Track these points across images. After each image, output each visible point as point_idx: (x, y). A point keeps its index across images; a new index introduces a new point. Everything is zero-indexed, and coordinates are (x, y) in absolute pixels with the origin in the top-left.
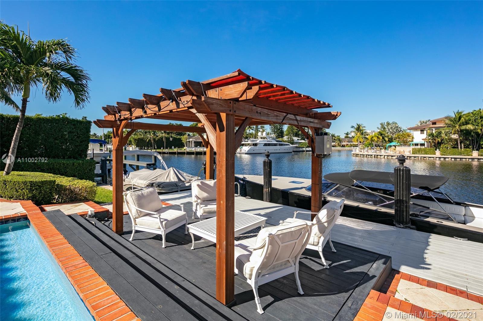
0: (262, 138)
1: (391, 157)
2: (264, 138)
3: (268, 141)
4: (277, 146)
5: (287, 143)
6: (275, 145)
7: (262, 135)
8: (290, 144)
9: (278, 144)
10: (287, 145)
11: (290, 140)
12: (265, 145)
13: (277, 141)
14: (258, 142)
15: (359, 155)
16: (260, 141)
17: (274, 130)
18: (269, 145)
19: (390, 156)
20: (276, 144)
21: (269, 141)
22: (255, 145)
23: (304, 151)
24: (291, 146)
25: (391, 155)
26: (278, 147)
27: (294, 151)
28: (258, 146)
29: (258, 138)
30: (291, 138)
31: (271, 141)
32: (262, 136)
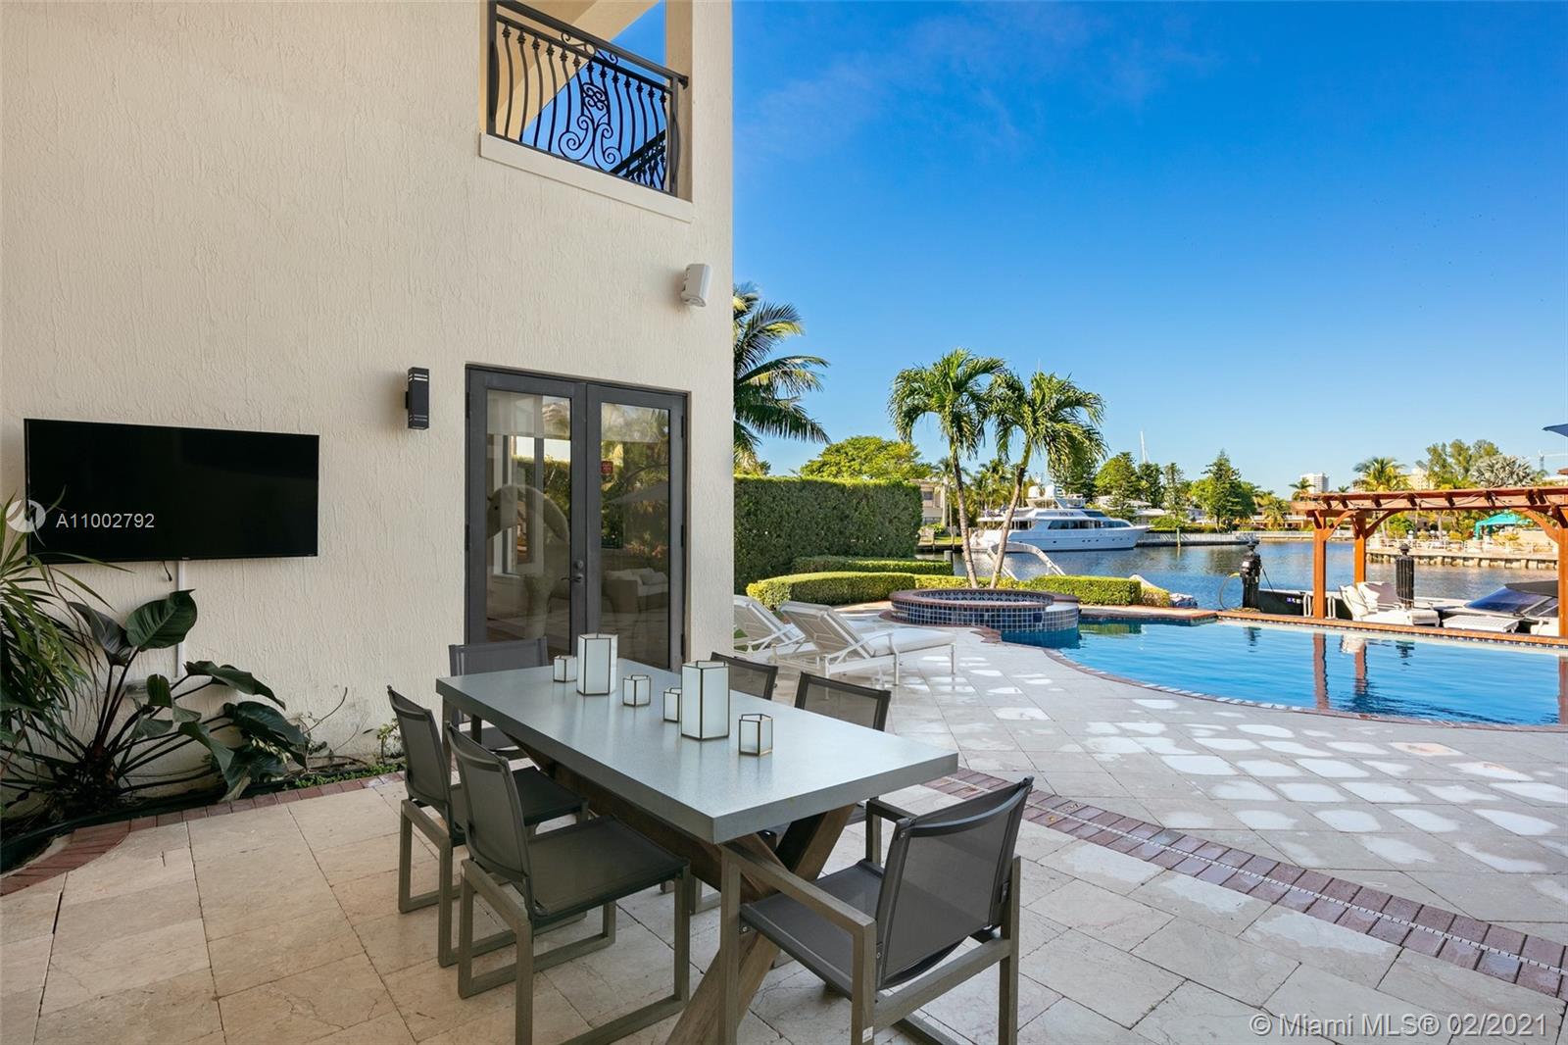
0: (1039, 505)
1: (1503, 563)
2: (1048, 504)
3: (1061, 514)
4: (1091, 528)
5: (1120, 520)
6: (1082, 525)
7: (1042, 494)
8: (1127, 522)
9: (1091, 522)
10: (1119, 525)
11: (1122, 508)
12: (1053, 525)
13: (1089, 513)
14: (1031, 515)
15: (1382, 556)
16: (1038, 514)
17: (1066, 478)
18: (1064, 525)
19: (1501, 560)
20: (1085, 521)
21: (1067, 515)
22: (1023, 525)
23: (1174, 545)
24: (1132, 527)
25: (1505, 557)
26: (1092, 531)
27: (1138, 546)
28: (1030, 530)
29: (1026, 505)
30: (1124, 504)
31: (1072, 514)
32: (1040, 499)
